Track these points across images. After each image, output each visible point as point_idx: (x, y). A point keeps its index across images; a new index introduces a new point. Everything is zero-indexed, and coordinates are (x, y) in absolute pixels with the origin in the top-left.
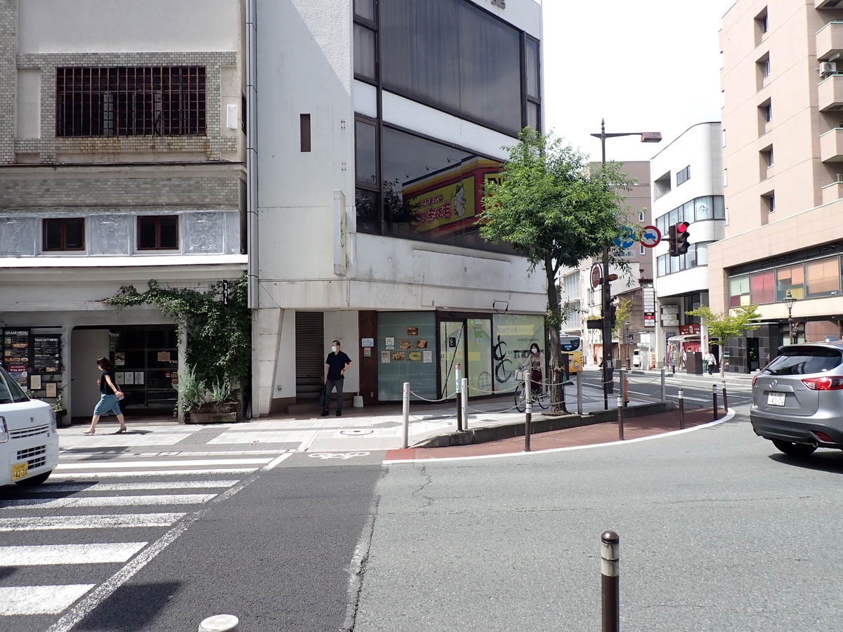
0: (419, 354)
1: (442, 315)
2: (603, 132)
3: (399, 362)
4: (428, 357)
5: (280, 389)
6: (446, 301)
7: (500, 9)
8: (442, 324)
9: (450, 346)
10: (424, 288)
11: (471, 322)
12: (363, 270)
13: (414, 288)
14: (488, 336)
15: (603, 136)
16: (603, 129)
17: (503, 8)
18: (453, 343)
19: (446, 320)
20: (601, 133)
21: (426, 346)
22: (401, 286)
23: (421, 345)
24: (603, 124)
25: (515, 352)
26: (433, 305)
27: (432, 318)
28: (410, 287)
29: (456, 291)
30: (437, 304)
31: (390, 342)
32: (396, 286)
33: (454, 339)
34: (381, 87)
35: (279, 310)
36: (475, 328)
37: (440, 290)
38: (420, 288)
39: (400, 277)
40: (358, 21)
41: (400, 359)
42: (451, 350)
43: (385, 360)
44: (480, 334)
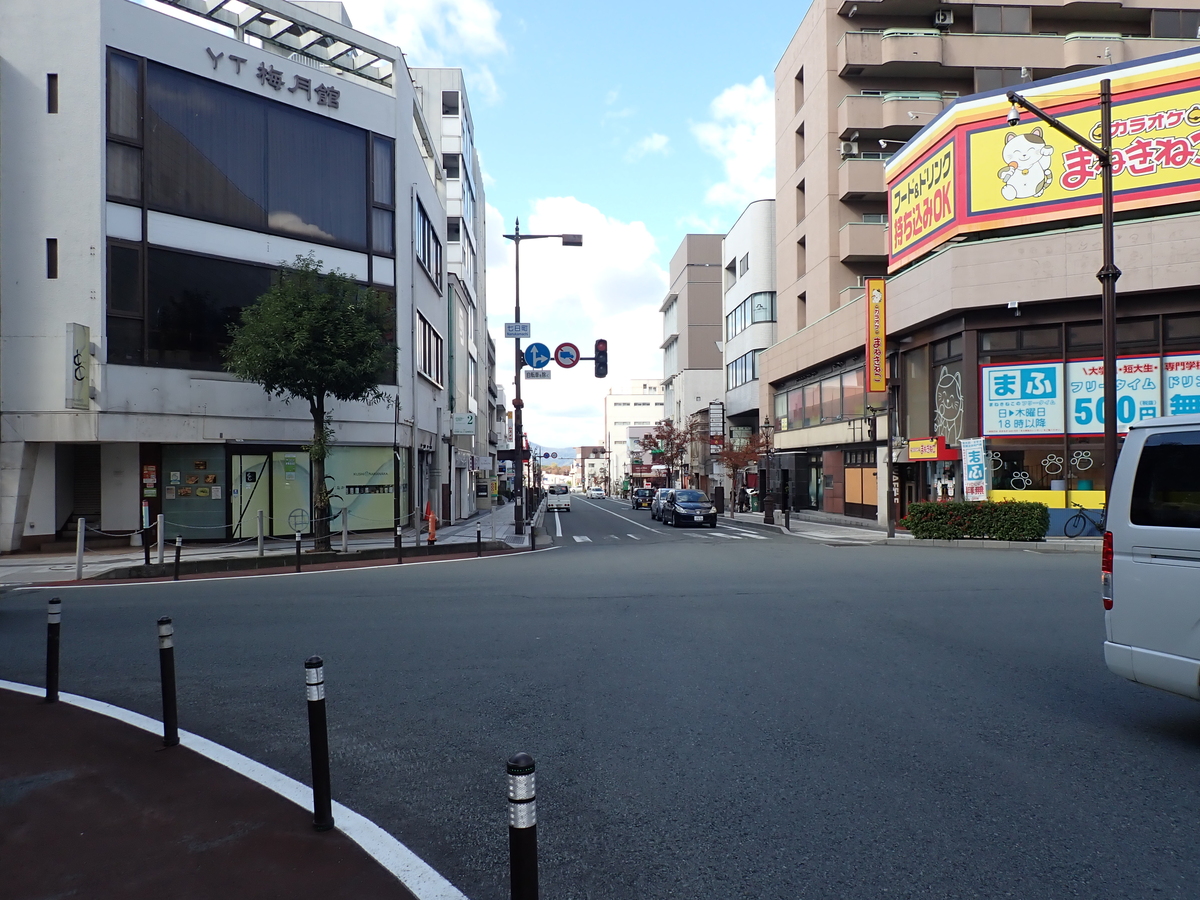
0: (207, 490)
1: (232, 449)
2: (517, 234)
3: (183, 498)
4: (217, 493)
5: (32, 527)
6: (239, 433)
7: (333, 110)
8: (236, 459)
9: (247, 481)
10: (207, 420)
11: (277, 456)
12: (116, 403)
13: (192, 421)
14: (306, 471)
15: (517, 238)
16: (517, 229)
17: (336, 107)
18: (252, 477)
19: (241, 454)
20: (514, 233)
21: (215, 481)
22: (172, 418)
23: (210, 480)
24: (517, 223)
25: (349, 487)
26: (221, 435)
27: (222, 451)
28: (186, 419)
29: (256, 422)
30: (227, 436)
31: (175, 476)
32: (165, 418)
33: (253, 474)
34: (146, 208)
35: (22, 444)
36: (284, 462)
37: (229, 420)
38: (201, 420)
39: (170, 408)
40: (112, 141)
41: (186, 495)
42: (248, 487)
43: (170, 496)
44: (292, 467)
